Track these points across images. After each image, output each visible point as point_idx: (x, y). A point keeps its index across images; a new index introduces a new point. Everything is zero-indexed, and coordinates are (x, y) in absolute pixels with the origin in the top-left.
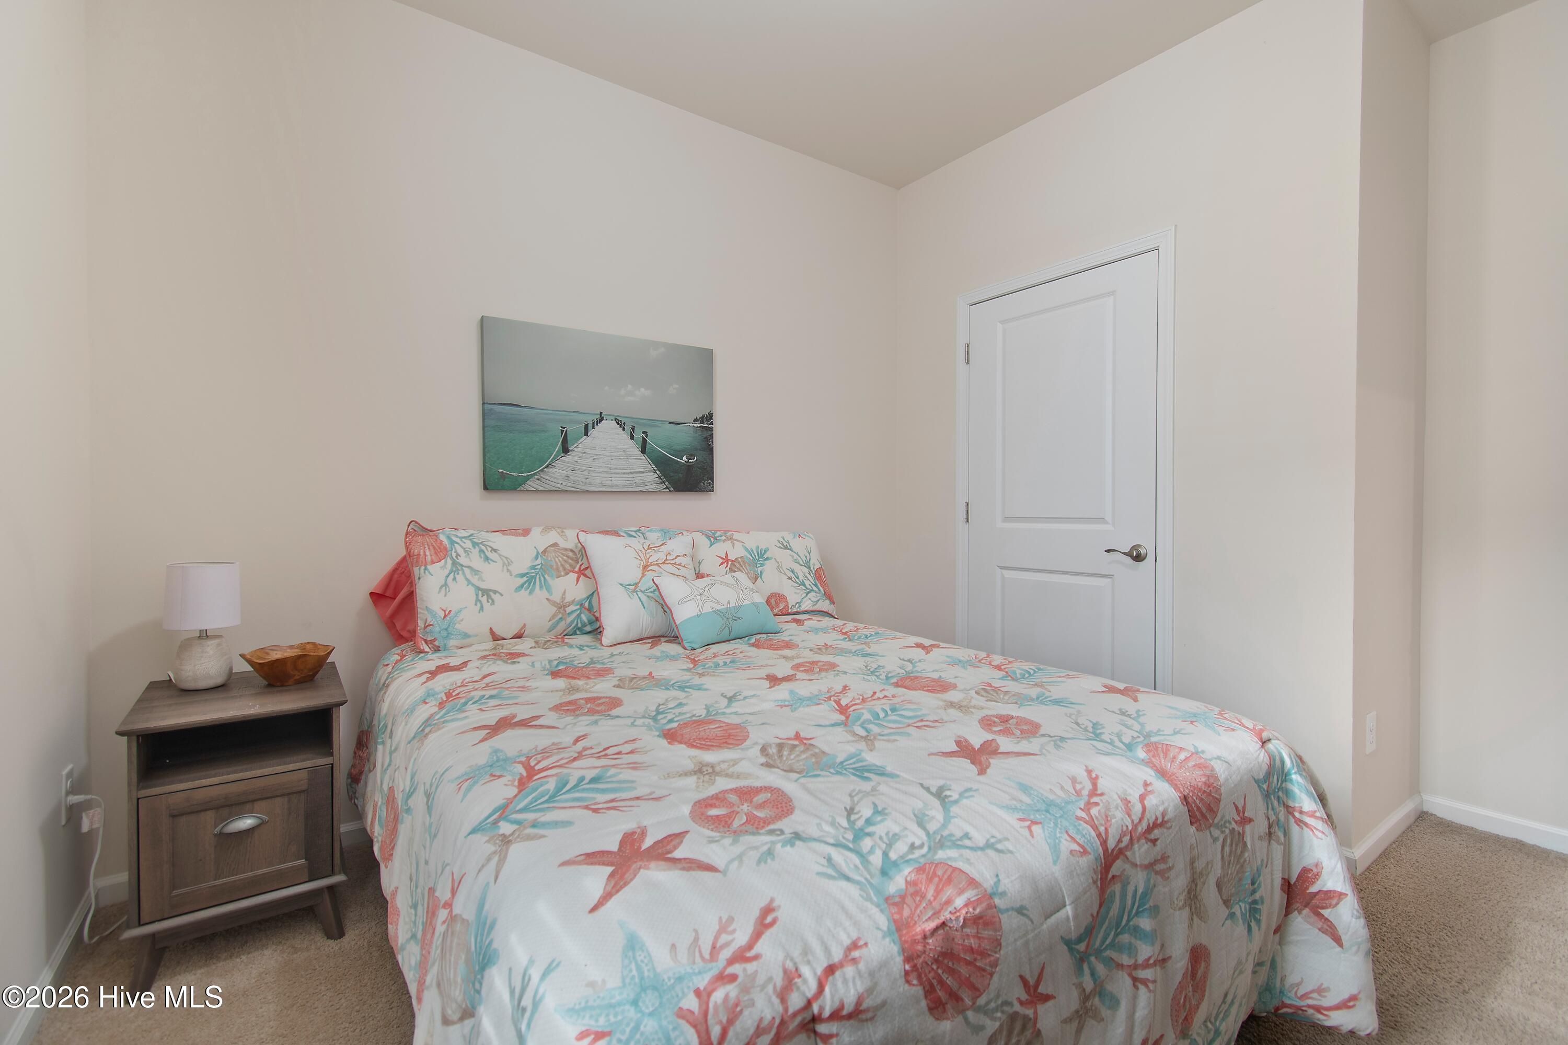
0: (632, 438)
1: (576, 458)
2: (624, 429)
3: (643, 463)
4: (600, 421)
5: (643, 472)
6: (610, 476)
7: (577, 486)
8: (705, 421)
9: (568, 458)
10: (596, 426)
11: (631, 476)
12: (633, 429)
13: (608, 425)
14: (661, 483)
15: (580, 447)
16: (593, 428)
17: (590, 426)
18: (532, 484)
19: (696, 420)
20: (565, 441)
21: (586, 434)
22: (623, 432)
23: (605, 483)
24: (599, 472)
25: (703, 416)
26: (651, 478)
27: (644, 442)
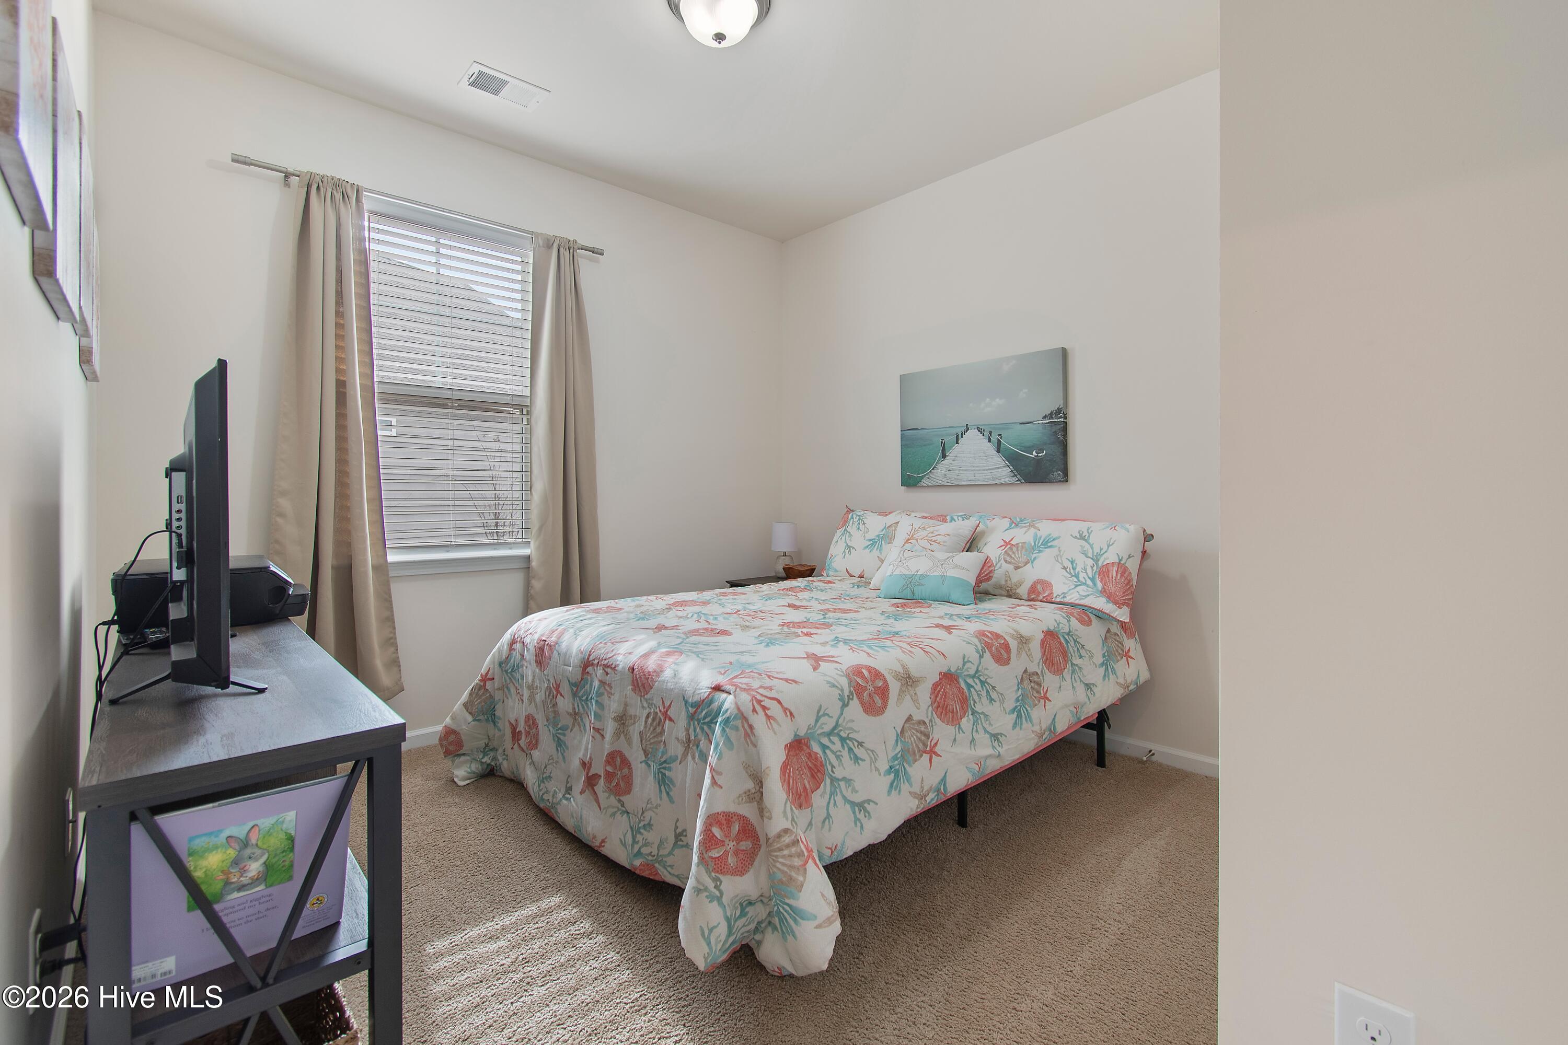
0: (990, 441)
1: (951, 461)
2: (983, 435)
3: (998, 460)
4: (967, 431)
5: (999, 468)
6: (973, 473)
7: (952, 482)
8: (1054, 416)
9: (946, 462)
10: (964, 436)
11: (989, 472)
12: (990, 434)
13: (973, 433)
14: (1013, 476)
15: (954, 452)
16: (962, 437)
17: (960, 436)
18: (925, 482)
19: (1045, 417)
20: (944, 450)
21: (957, 443)
22: (983, 437)
23: (970, 478)
24: (966, 470)
25: (1052, 412)
26: (1005, 473)
27: (999, 442)
